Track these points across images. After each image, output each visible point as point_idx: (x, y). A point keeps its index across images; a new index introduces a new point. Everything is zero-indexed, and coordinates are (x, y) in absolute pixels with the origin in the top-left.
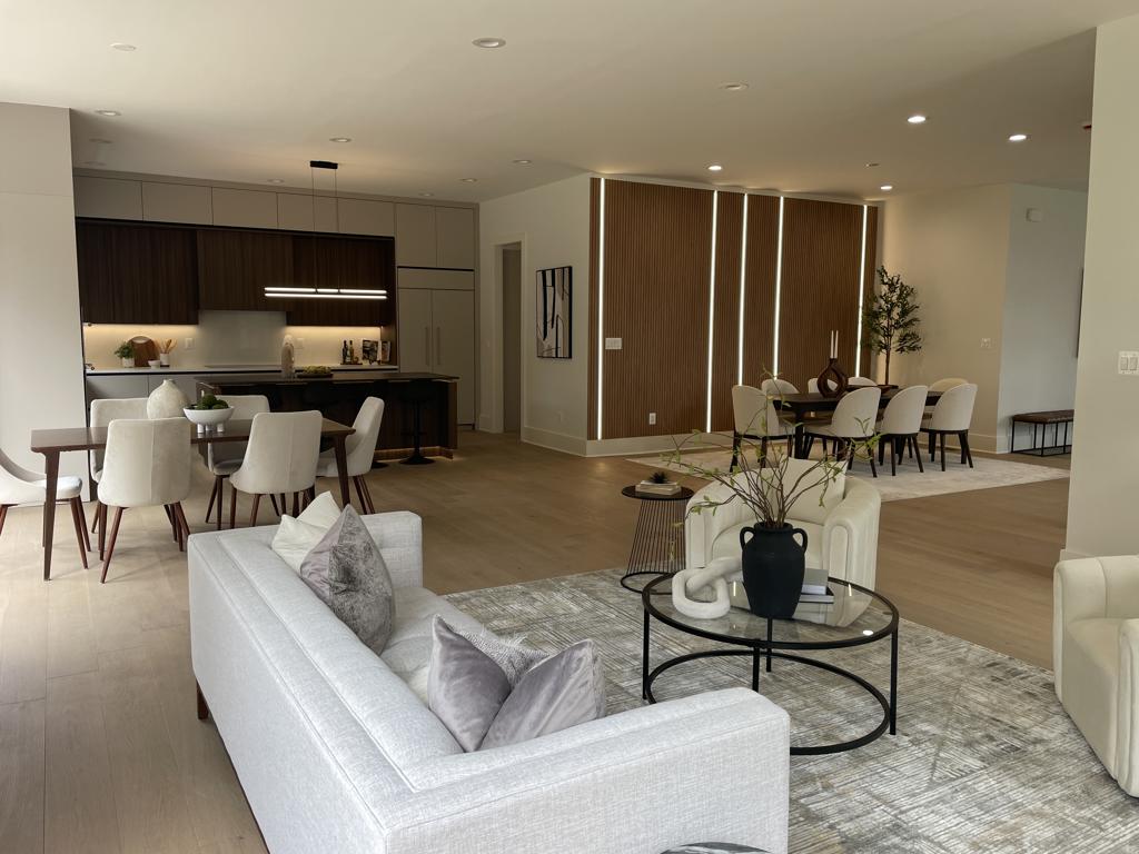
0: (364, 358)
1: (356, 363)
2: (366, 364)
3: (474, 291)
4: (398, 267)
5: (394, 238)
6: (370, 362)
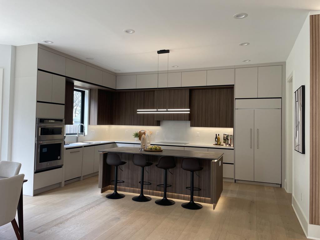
0: (224, 142)
1: (220, 145)
2: (225, 146)
3: (282, 109)
4: (236, 99)
5: (234, 85)
6: (226, 144)
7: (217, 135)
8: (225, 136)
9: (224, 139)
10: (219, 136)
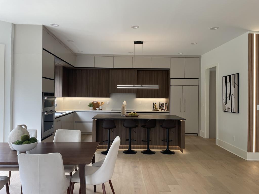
0: (159, 108)
2: (160, 111)
3: (199, 86)
4: (171, 78)
5: (169, 69)
6: (162, 110)
7: (155, 104)
8: (161, 104)
9: (159, 106)
10: (156, 104)
